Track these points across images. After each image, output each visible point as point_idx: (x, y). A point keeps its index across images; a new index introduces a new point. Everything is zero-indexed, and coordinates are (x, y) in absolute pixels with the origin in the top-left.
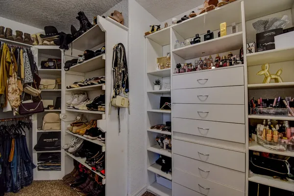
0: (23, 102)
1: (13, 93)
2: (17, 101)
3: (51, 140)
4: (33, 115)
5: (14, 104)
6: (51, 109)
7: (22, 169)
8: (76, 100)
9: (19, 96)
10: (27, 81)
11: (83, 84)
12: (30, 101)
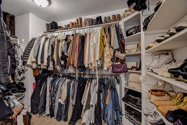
0: (115, 64)
1: (107, 58)
2: (109, 63)
3: (134, 97)
4: (121, 74)
5: (107, 65)
6: (134, 70)
7: (113, 113)
8: (156, 61)
9: (110, 59)
10: (115, 48)
11: (163, 38)
12: (119, 63)
